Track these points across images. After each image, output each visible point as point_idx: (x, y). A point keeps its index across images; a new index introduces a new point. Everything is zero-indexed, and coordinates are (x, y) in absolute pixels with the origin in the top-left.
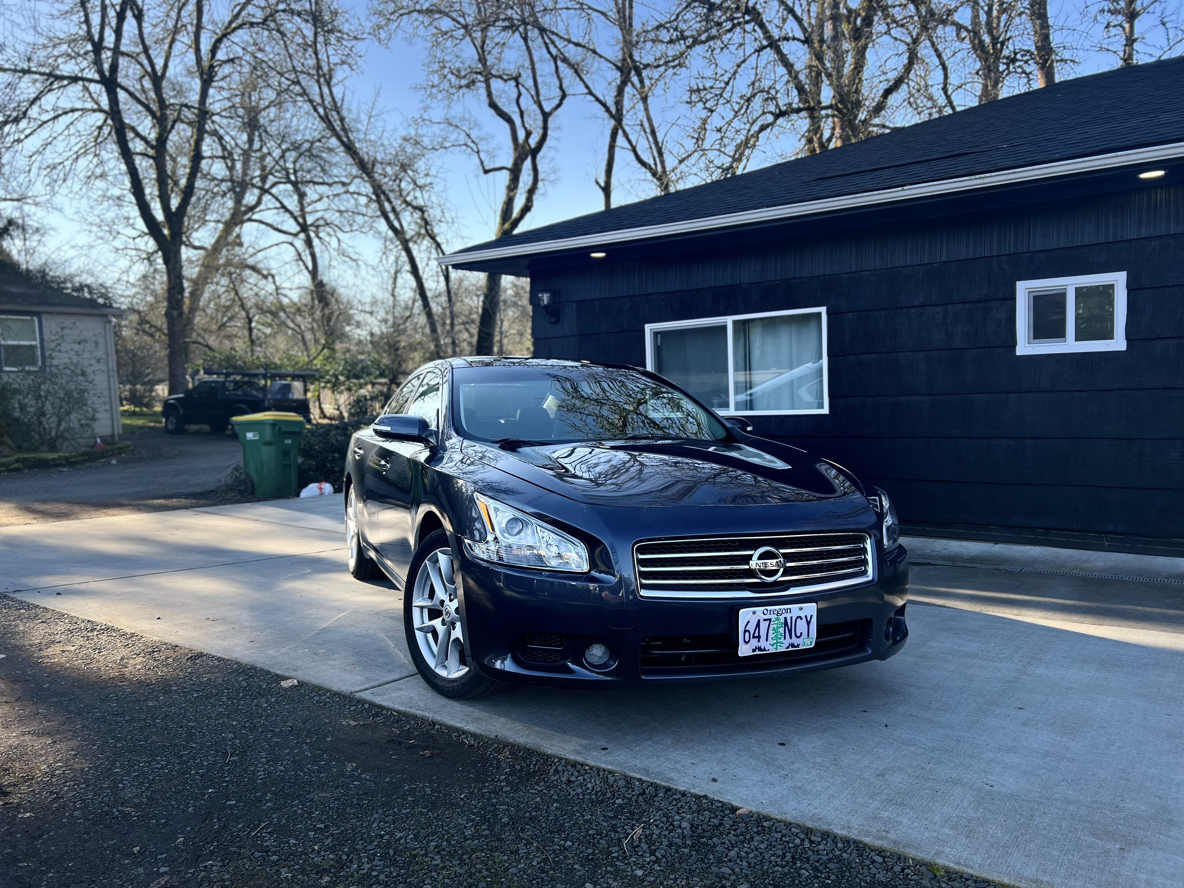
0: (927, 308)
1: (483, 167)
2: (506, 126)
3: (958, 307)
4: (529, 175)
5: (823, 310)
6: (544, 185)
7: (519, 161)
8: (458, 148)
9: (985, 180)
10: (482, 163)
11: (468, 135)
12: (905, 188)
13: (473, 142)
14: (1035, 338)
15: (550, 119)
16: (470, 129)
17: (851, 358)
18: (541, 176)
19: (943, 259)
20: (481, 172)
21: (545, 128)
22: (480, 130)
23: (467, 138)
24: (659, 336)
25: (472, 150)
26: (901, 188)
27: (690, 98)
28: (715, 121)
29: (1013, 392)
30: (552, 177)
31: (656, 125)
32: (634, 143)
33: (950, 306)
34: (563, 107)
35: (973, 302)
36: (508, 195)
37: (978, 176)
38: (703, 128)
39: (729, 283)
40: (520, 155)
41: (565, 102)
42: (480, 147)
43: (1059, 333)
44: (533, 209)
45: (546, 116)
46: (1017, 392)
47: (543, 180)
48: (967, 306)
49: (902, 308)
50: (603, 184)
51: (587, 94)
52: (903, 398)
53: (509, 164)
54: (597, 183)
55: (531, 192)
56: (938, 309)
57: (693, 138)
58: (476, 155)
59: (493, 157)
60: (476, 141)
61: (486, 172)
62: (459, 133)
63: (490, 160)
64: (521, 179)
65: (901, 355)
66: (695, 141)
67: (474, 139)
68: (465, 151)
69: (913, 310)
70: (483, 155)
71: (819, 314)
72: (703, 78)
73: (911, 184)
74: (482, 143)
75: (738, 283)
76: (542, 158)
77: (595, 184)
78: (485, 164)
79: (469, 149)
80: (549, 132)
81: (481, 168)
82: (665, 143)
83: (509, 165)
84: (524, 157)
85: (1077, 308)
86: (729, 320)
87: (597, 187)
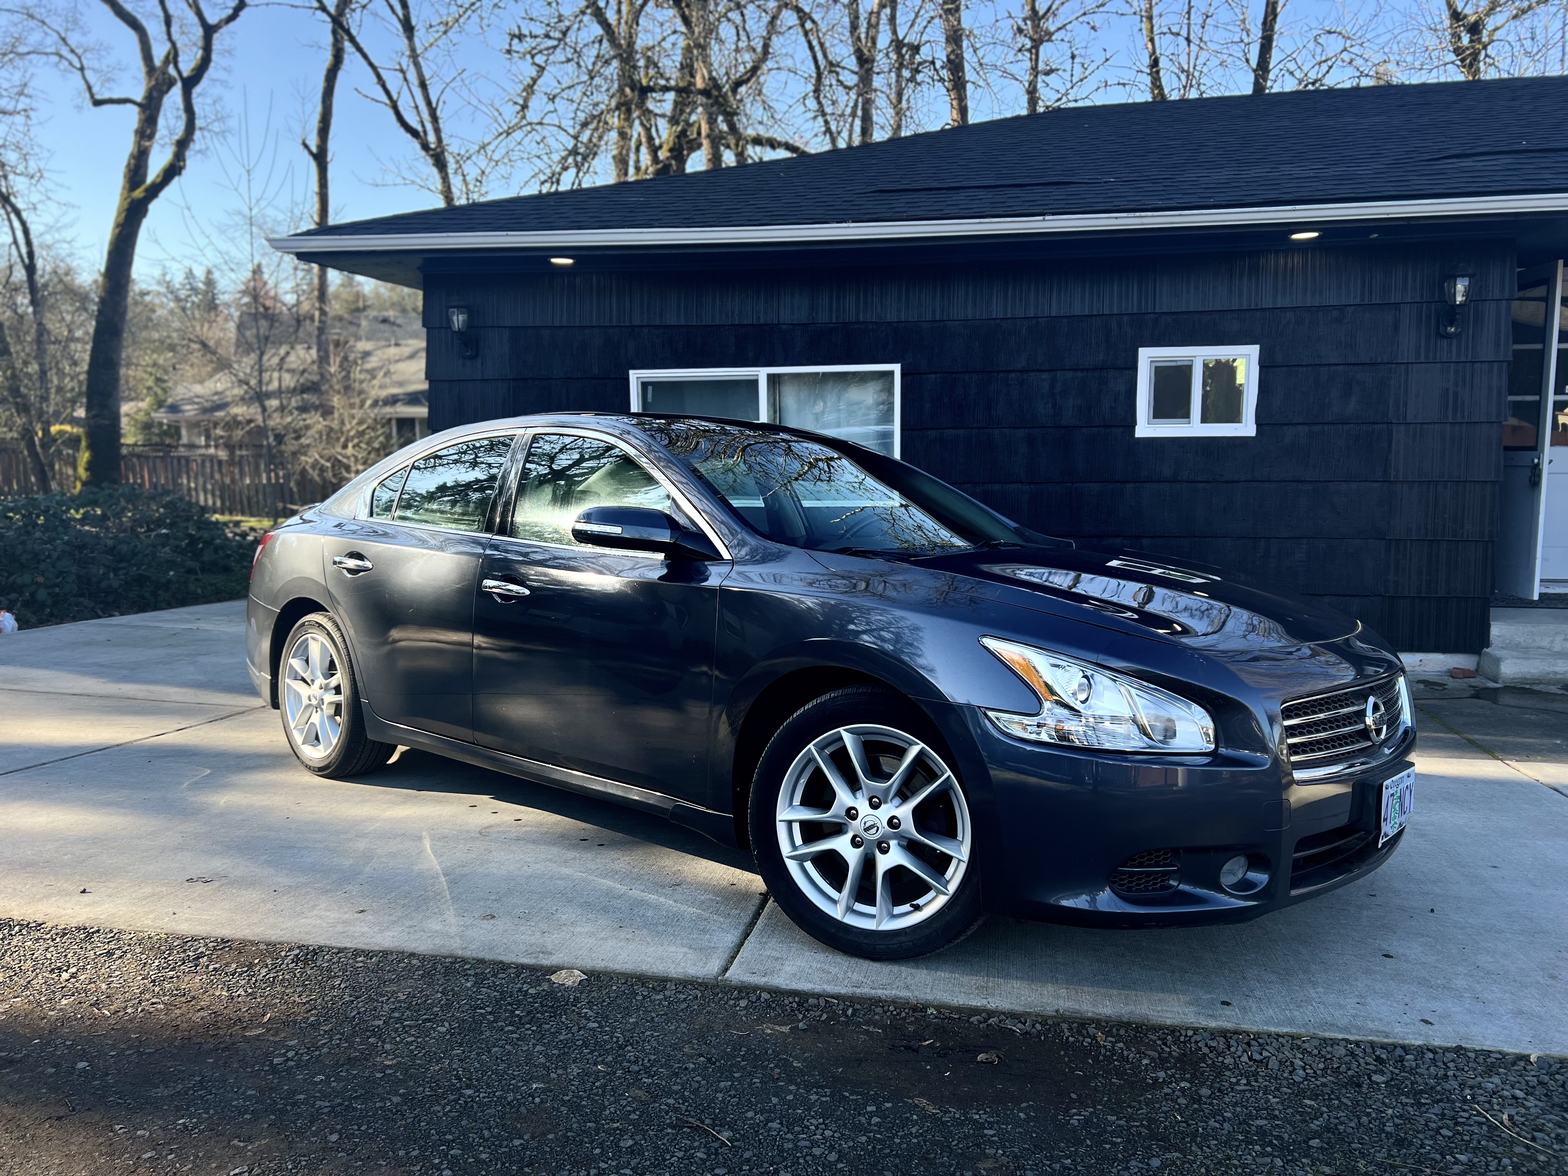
0: (1031, 374)
1: (92, 96)
2: (132, 36)
3: (1069, 375)
4: (178, 118)
5: (896, 368)
6: (204, 137)
7: (155, 94)
8: (45, 57)
9: (1145, 221)
10: (89, 88)
11: (64, 40)
12: (1047, 218)
13: (72, 51)
14: (1154, 417)
15: (216, 36)
16: (67, 30)
17: (932, 434)
18: (199, 123)
19: (1054, 314)
20: (88, 103)
21: (207, 49)
22: (84, 34)
23: (61, 42)
24: (650, 388)
25: (71, 64)
26: (1041, 218)
27: (510, 45)
28: (547, 83)
29: (1129, 482)
30: (216, 127)
31: (427, 74)
32: (395, 97)
33: (1059, 373)
34: (238, 21)
35: (1088, 370)
36: (138, 144)
37: (1138, 214)
38: (530, 89)
39: (762, 321)
40: (157, 84)
41: (243, 13)
42: (85, 62)
43: (1184, 413)
44: (184, 172)
45: (209, 30)
46: (1136, 482)
47: (201, 129)
48: (1080, 374)
49: (999, 372)
50: (314, 149)
51: (317, 9)
52: (997, 487)
53: (139, 95)
54: (306, 146)
55: (183, 145)
56: (1045, 376)
57: (516, 103)
58: (79, 73)
59: (109, 80)
60: (79, 51)
61: (97, 103)
62: (46, 33)
63: (102, 85)
64: (161, 122)
65: (996, 432)
66: (518, 108)
67: (73, 47)
68: (56, 65)
69: (1013, 375)
70: (89, 74)
71: (891, 373)
72: (531, 19)
73: (1053, 214)
74: (89, 55)
75: (775, 322)
76: (199, 95)
77: (302, 147)
78: (95, 90)
79: (66, 63)
80: (214, 56)
81: (88, 96)
82: (441, 103)
83: (139, 97)
84: (165, 88)
85: (1205, 384)
86: (762, 373)
87: (306, 152)
